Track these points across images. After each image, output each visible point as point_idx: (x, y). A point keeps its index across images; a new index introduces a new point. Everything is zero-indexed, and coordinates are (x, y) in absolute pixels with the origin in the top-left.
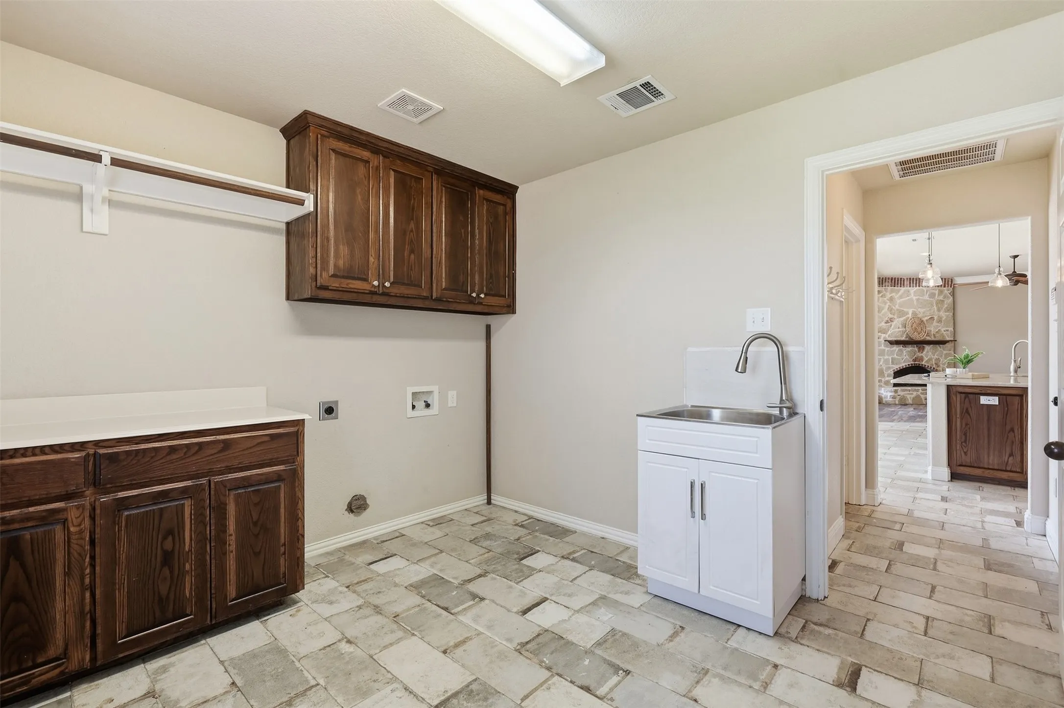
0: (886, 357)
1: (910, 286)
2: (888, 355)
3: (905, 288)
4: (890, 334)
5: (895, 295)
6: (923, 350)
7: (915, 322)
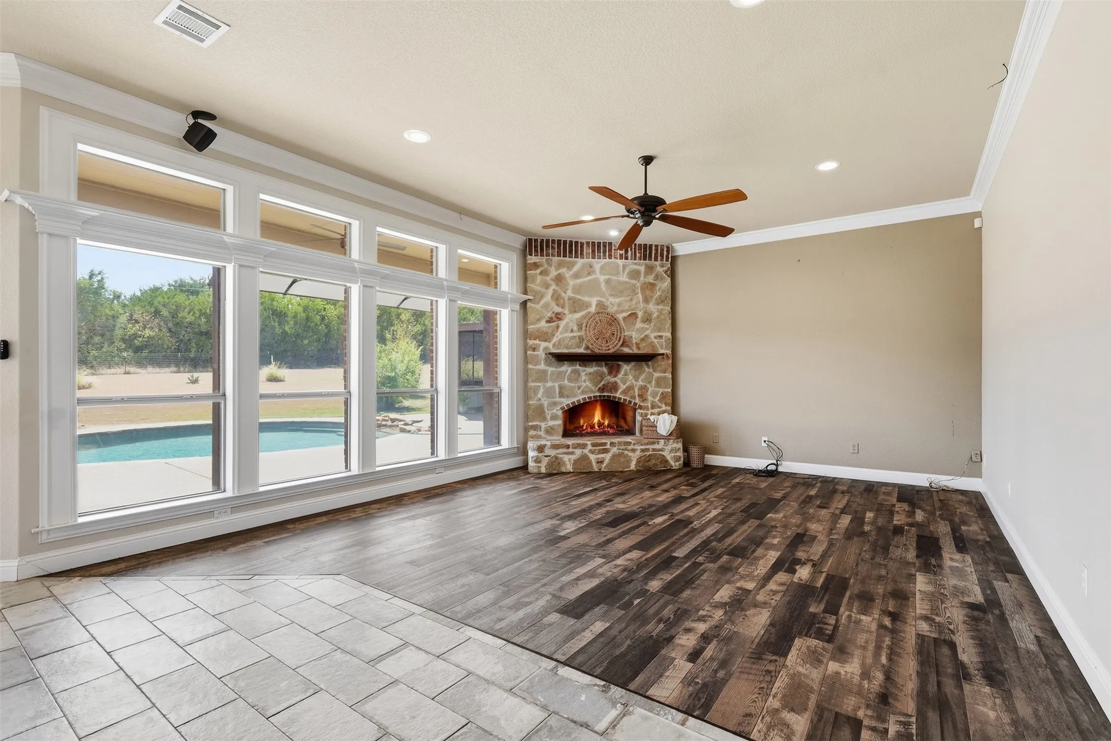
0: (549, 384)
1: (593, 257)
2: (554, 381)
3: (585, 260)
4: (555, 342)
5: (565, 272)
6: (618, 371)
7: (600, 320)
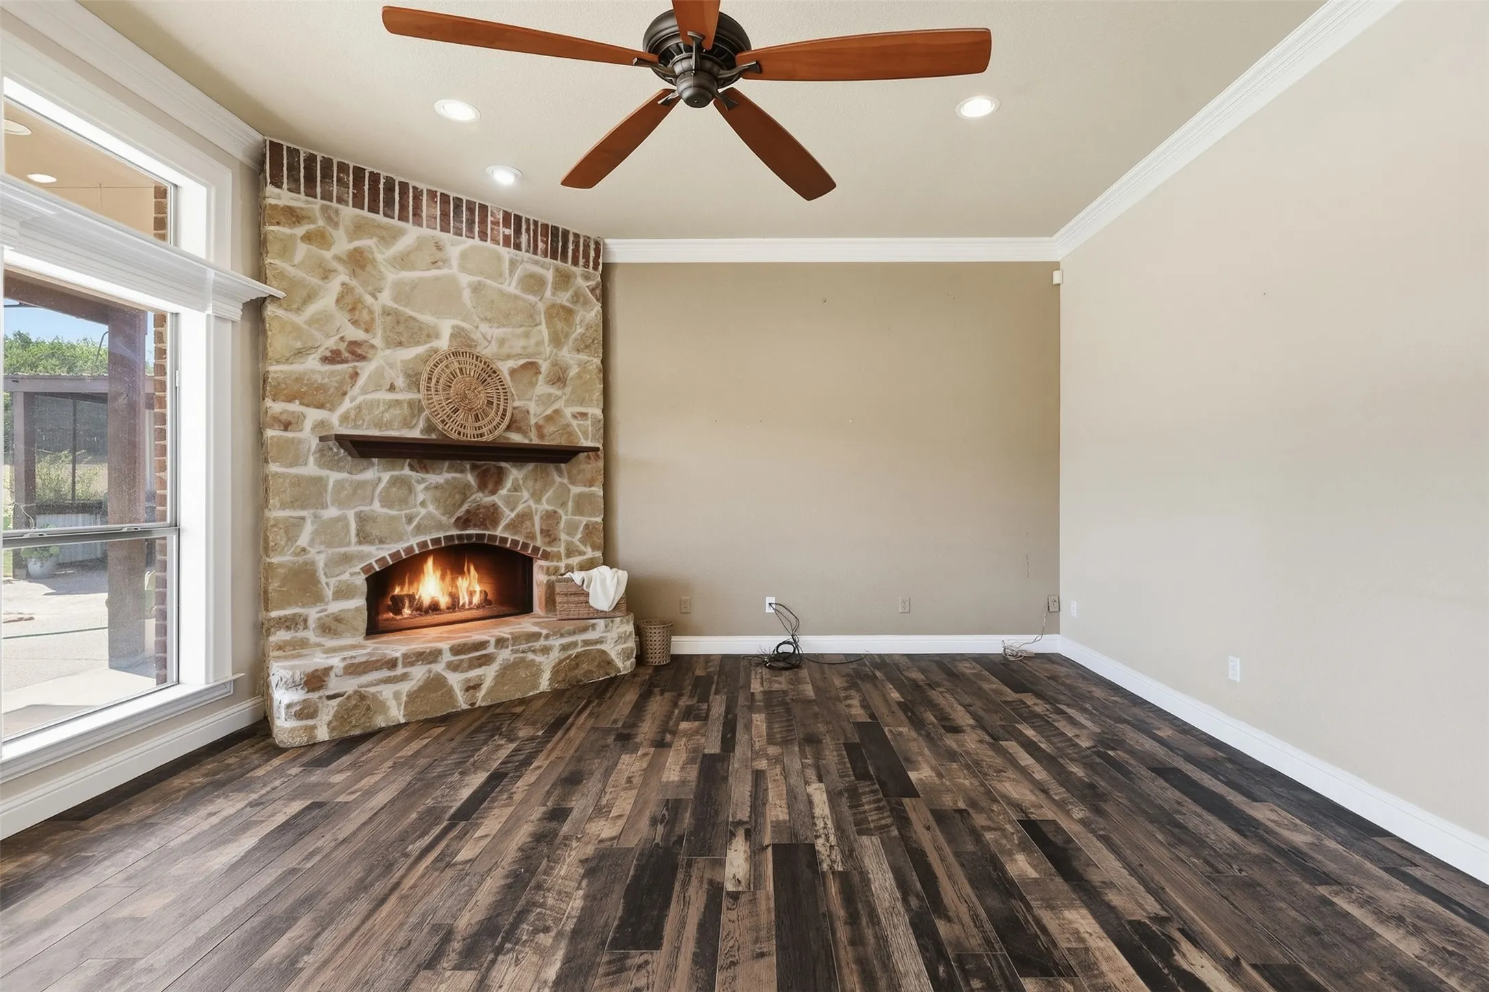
1: (445, 228)
4: (348, 412)
6: (499, 482)
7: (461, 370)
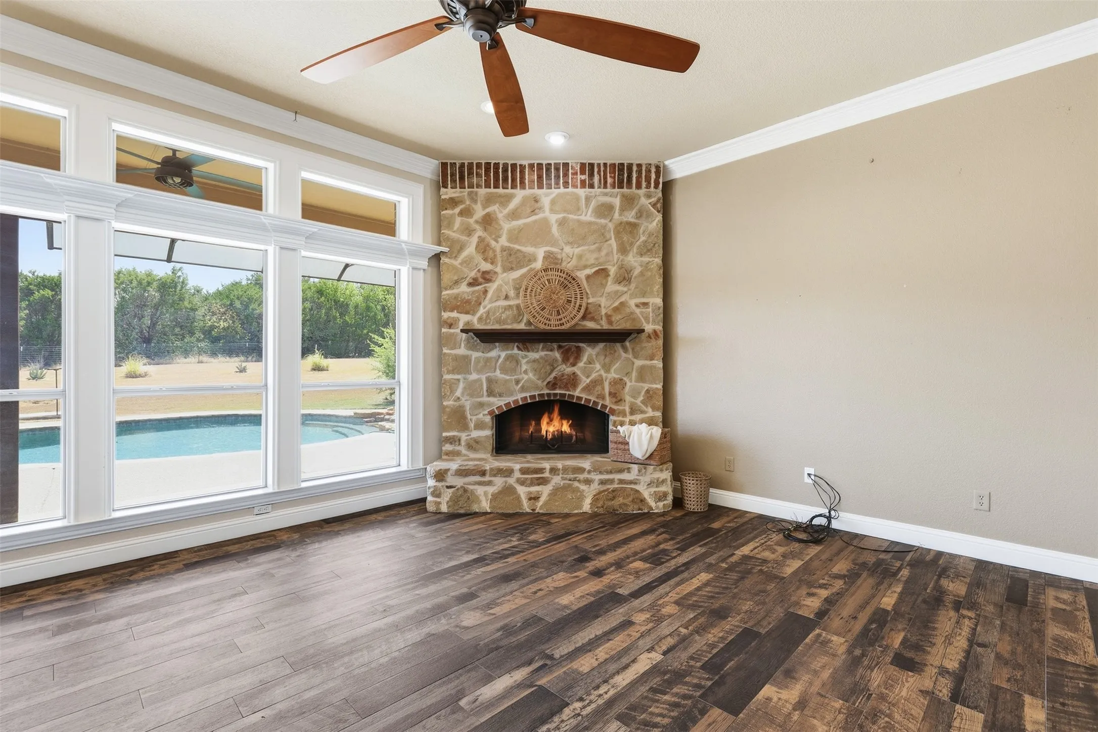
0: (474, 376)
1: (540, 186)
2: (479, 372)
3: (528, 192)
4: (482, 315)
5: (497, 210)
6: (578, 358)
7: (548, 280)
